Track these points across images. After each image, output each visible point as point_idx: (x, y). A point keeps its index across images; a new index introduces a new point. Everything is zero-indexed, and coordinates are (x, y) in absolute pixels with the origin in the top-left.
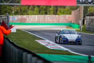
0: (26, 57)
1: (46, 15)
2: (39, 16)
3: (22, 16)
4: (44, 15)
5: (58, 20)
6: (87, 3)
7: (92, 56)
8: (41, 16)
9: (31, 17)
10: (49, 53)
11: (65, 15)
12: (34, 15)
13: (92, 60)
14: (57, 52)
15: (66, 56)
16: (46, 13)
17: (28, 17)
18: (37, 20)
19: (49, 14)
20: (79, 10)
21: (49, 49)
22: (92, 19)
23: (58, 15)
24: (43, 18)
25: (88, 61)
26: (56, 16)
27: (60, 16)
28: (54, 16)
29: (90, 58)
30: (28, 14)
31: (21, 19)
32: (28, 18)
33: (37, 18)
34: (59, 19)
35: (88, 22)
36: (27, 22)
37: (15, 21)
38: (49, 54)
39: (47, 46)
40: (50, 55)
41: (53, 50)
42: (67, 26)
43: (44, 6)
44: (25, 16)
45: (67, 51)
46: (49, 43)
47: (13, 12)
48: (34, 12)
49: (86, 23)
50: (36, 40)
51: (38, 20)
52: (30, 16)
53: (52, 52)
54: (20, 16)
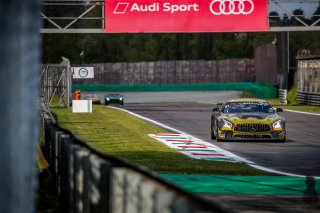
2: (159, 63)
3: (108, 65)
4: (173, 62)
5: (214, 75)
6: (300, 24)
7: (316, 178)
8: (163, 63)
9: (135, 67)
10: (189, 171)
11: (235, 60)
12: (143, 63)
13: (317, 188)
14: (214, 168)
15: (239, 177)
16: (179, 57)
17: (128, 68)
18: (152, 77)
19: (187, 59)
20: (277, 44)
21: (190, 158)
22: (314, 69)
23: (215, 62)
24: (172, 70)
25: (306, 192)
26: (210, 62)
27: (221, 62)
28: (202, 63)
29: (310, 183)
30: (125, 60)
31: (105, 74)
32: (125, 72)
33: (151, 71)
34: (217, 73)
36: (124, 84)
38: (189, 173)
39: (183, 152)
40: (193, 176)
41: (202, 162)
42: (241, 92)
43: (171, 34)
44: (117, 66)
45: (243, 163)
46: (190, 142)
47: (82, 54)
48: (143, 54)
50: (152, 135)
51: (157, 76)
52: (131, 65)
53: (198, 167)
54: (102, 67)
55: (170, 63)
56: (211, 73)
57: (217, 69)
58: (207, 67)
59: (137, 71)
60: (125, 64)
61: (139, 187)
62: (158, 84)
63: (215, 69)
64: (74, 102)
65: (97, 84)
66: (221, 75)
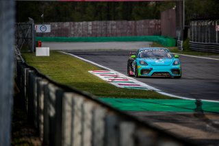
1: (108, 22)
2: (95, 23)
3: (60, 23)
4: (105, 21)
5: (133, 31)
7: (203, 100)
8: (99, 22)
9: (79, 25)
10: (116, 96)
11: (148, 20)
12: (84, 22)
13: (203, 107)
14: (133, 94)
15: (150, 100)
16: (109, 18)
17: (74, 26)
18: (91, 32)
19: (114, 20)
20: (176, 9)
21: (117, 87)
22: (201, 26)
23: (133, 22)
24: (104, 27)
25: (195, 110)
26: (130, 22)
27: (138, 22)
28: (125, 22)
29: (199, 104)
30: (72, 20)
31: (58, 29)
32: (72, 28)
33: (90, 28)
34: (135, 29)
35: (194, 32)
36: (72, 37)
37: (47, 33)
38: (116, 98)
39: (112, 83)
40: (119, 99)
41: (125, 89)
42: (151, 43)
43: (103, 2)
44: (67, 24)
45: (153, 91)
46: (116, 76)
47: (42, 16)
48: (84, 16)
49: (191, 34)
50: (91, 72)
51: (94, 31)
52: (76, 23)
53: (122, 93)
54: (56, 25)
55: (103, 22)
56: (131, 29)
57: (135, 27)
58: (128, 25)
59: (81, 28)
60: (72, 23)
61: (82, 106)
62: (94, 37)
64: (37, 48)
65: (53, 37)
66: (138, 31)
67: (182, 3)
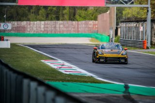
0: (29, 86)
1: (57, 21)
2: (46, 22)
3: (19, 22)
4: (54, 21)
5: (76, 29)
6: (122, 3)
7: (130, 85)
8: (49, 22)
9: (34, 24)
10: (63, 80)
11: (87, 21)
12: (38, 22)
13: (130, 90)
14: (76, 79)
15: (89, 84)
16: (58, 19)
17: (30, 24)
18: (43, 30)
19: (62, 20)
20: (110, 14)
21: (63, 74)
22: (129, 27)
23: (77, 22)
24: (53, 26)
26: (74, 22)
27: (80, 22)
28: (70, 22)
29: (127, 87)
30: (29, 20)
31: (18, 27)
32: (29, 26)
33: (42, 26)
34: (78, 28)
35: (123, 31)
36: (28, 33)
37: (9, 30)
38: (63, 82)
39: (59, 70)
40: (65, 83)
41: (70, 75)
42: (90, 39)
43: (54, 7)
44: (24, 23)
45: (92, 76)
46: (63, 65)
47: (5, 16)
48: (38, 17)
49: (121, 33)
50: (43, 61)
51: (46, 29)
52: (32, 22)
53: (67, 78)
54: (16, 23)
55: (53, 22)
56: (74, 28)
58: (72, 25)
59: (35, 26)
60: (28, 22)
62: (45, 34)
63: (77, 26)
65: (13, 32)
66: (79, 29)
67: (114, 9)
